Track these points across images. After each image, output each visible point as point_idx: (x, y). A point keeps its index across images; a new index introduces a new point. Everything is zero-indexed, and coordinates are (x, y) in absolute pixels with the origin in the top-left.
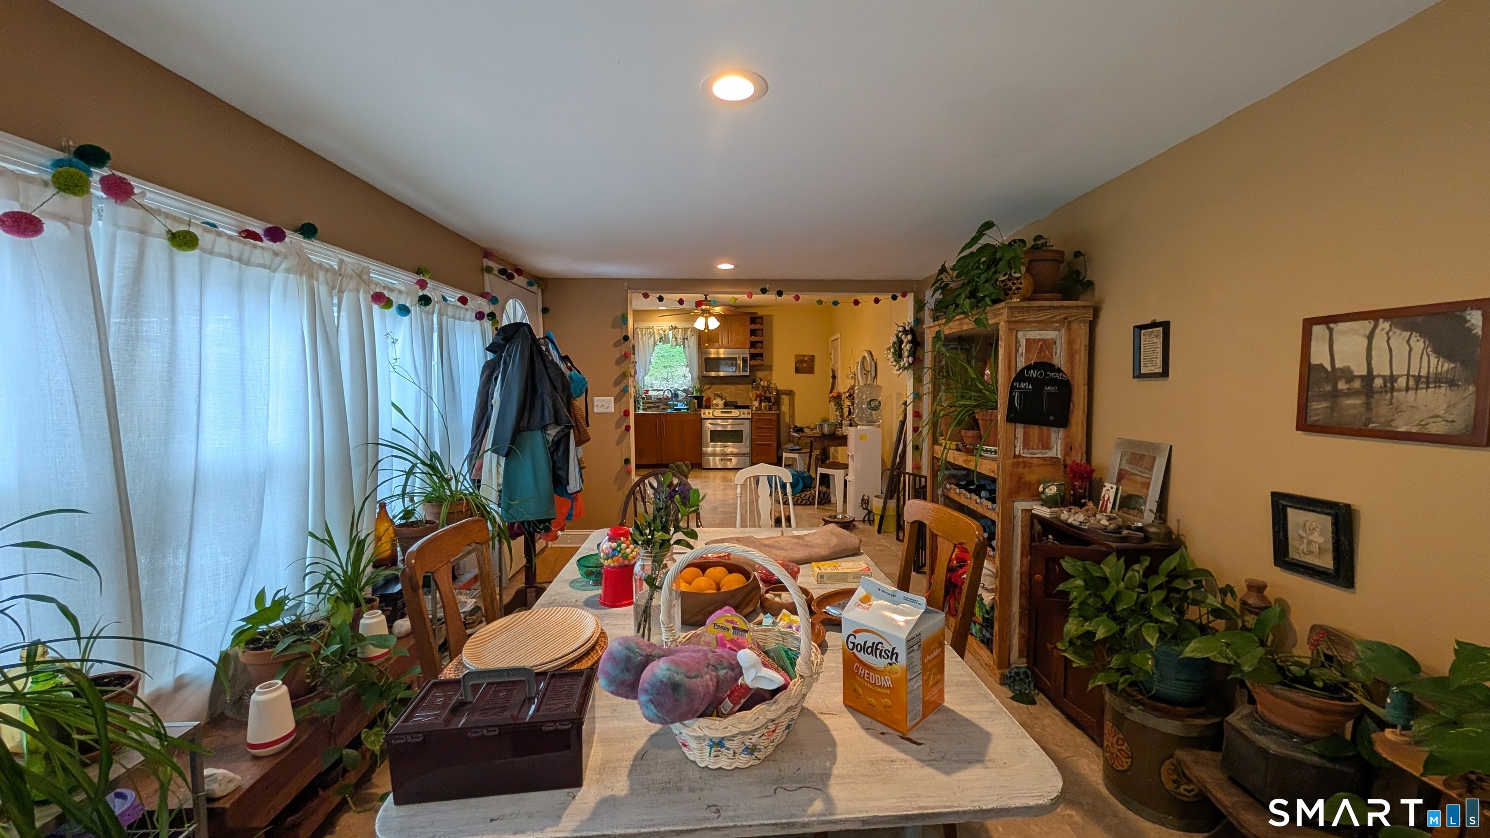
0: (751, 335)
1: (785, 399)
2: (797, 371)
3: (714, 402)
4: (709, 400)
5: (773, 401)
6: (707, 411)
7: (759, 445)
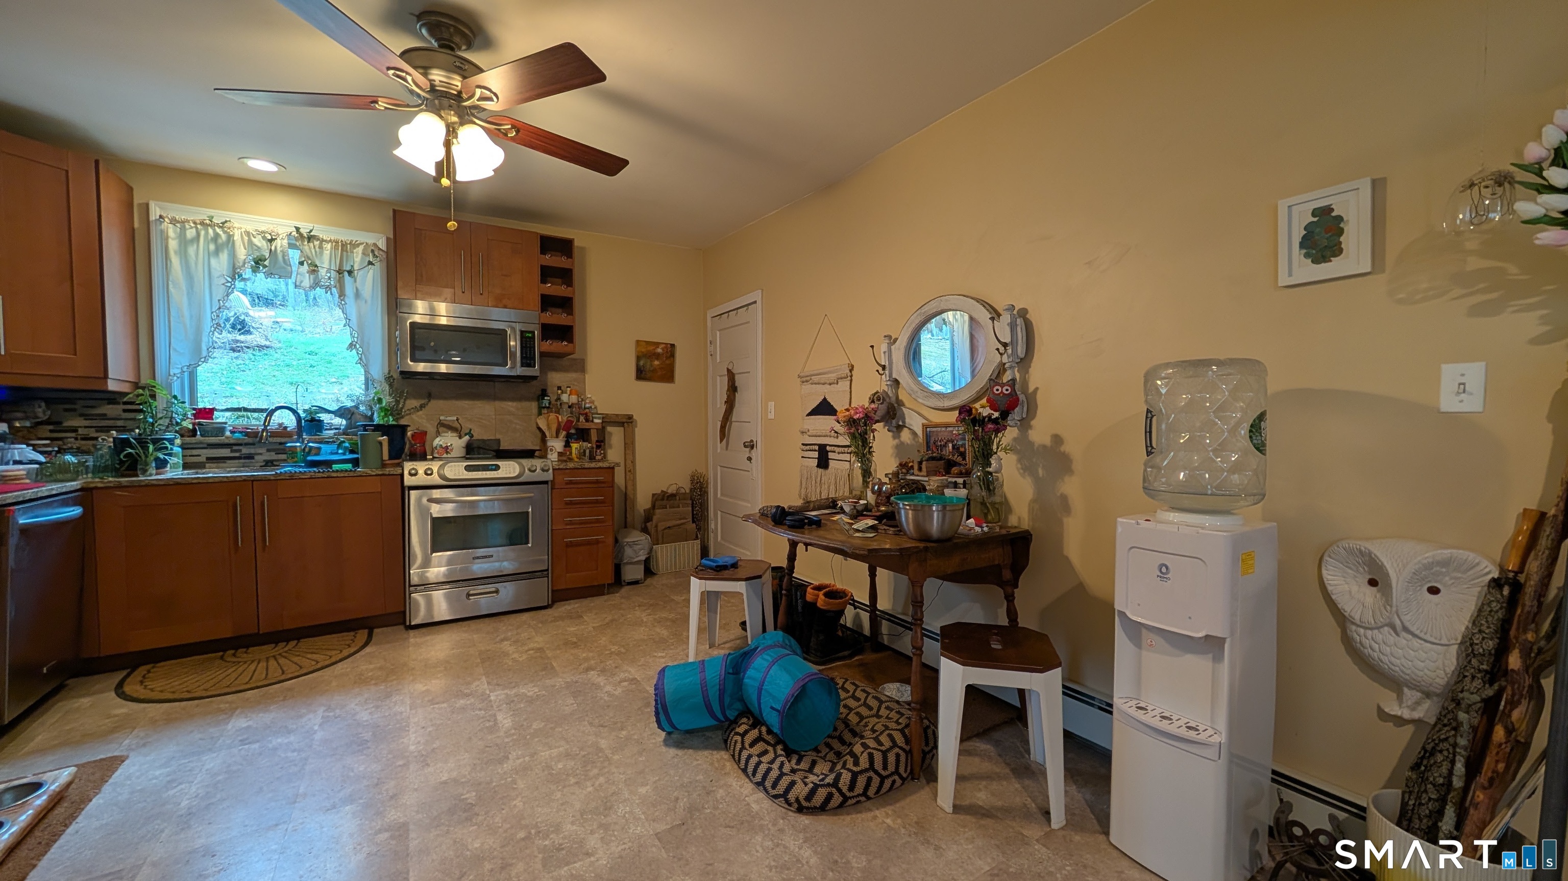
0: (544, 281)
1: (616, 435)
2: (641, 374)
3: (437, 442)
4: (421, 436)
5: (594, 437)
6: (421, 467)
7: (569, 545)
